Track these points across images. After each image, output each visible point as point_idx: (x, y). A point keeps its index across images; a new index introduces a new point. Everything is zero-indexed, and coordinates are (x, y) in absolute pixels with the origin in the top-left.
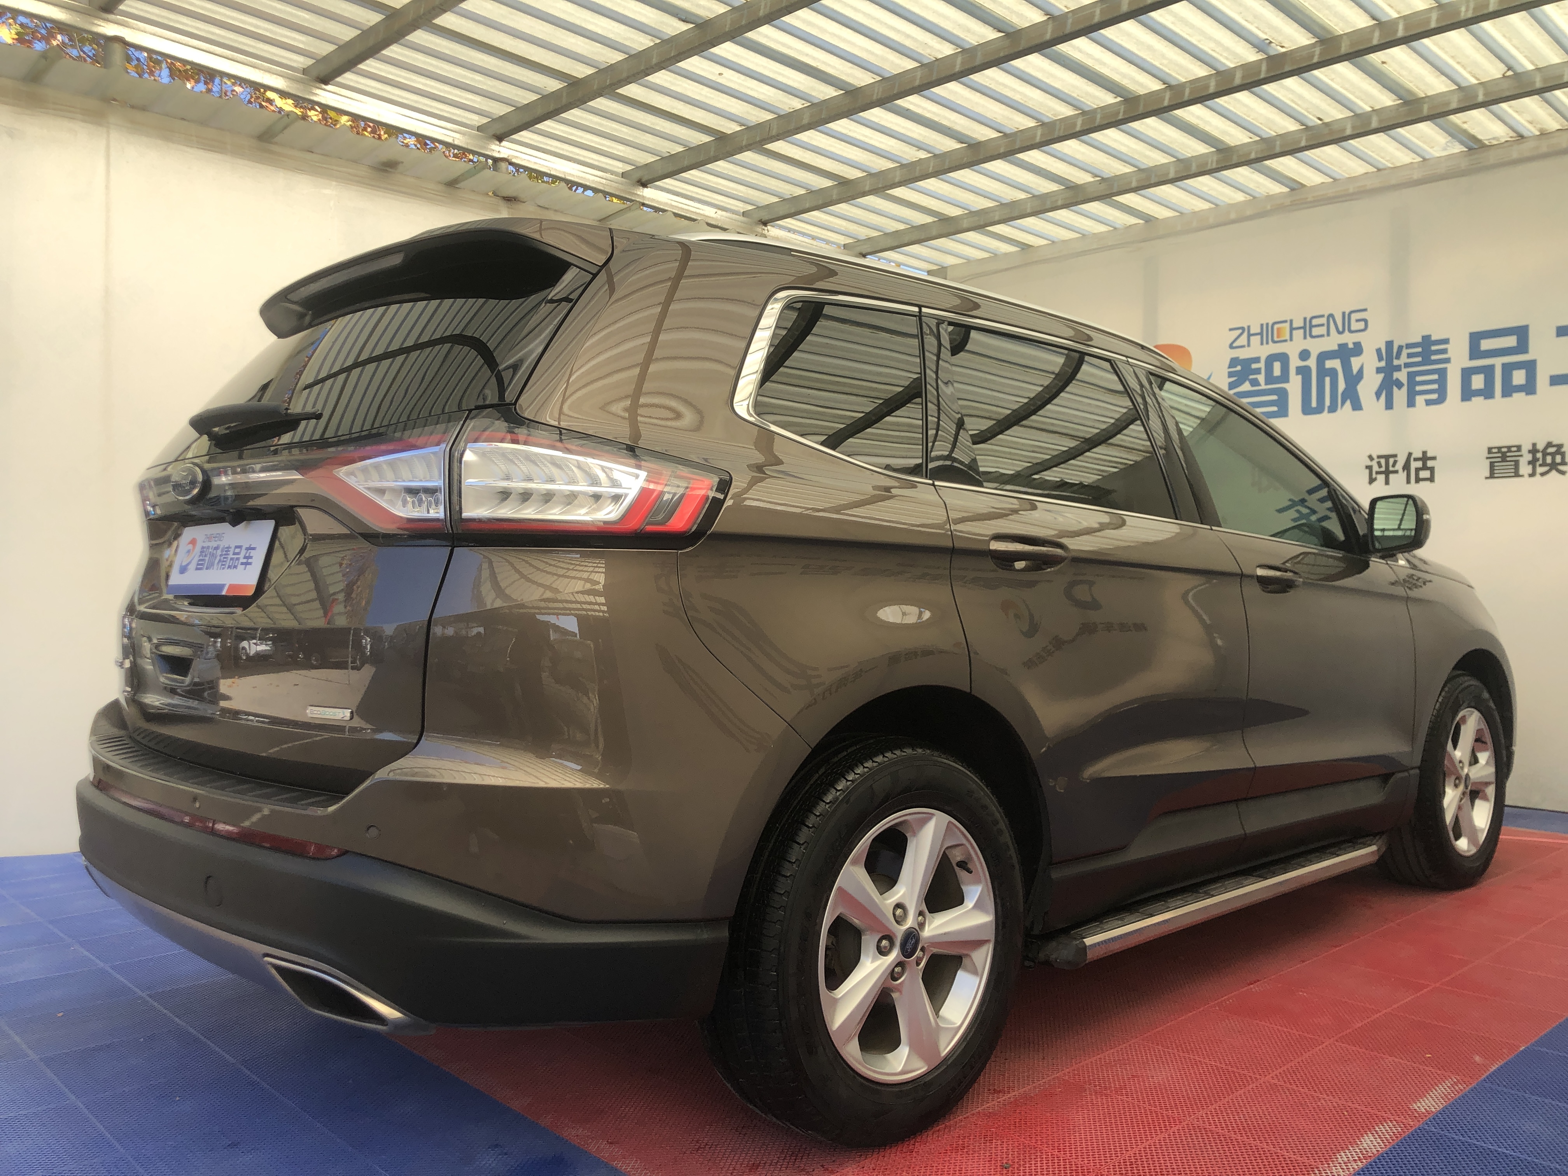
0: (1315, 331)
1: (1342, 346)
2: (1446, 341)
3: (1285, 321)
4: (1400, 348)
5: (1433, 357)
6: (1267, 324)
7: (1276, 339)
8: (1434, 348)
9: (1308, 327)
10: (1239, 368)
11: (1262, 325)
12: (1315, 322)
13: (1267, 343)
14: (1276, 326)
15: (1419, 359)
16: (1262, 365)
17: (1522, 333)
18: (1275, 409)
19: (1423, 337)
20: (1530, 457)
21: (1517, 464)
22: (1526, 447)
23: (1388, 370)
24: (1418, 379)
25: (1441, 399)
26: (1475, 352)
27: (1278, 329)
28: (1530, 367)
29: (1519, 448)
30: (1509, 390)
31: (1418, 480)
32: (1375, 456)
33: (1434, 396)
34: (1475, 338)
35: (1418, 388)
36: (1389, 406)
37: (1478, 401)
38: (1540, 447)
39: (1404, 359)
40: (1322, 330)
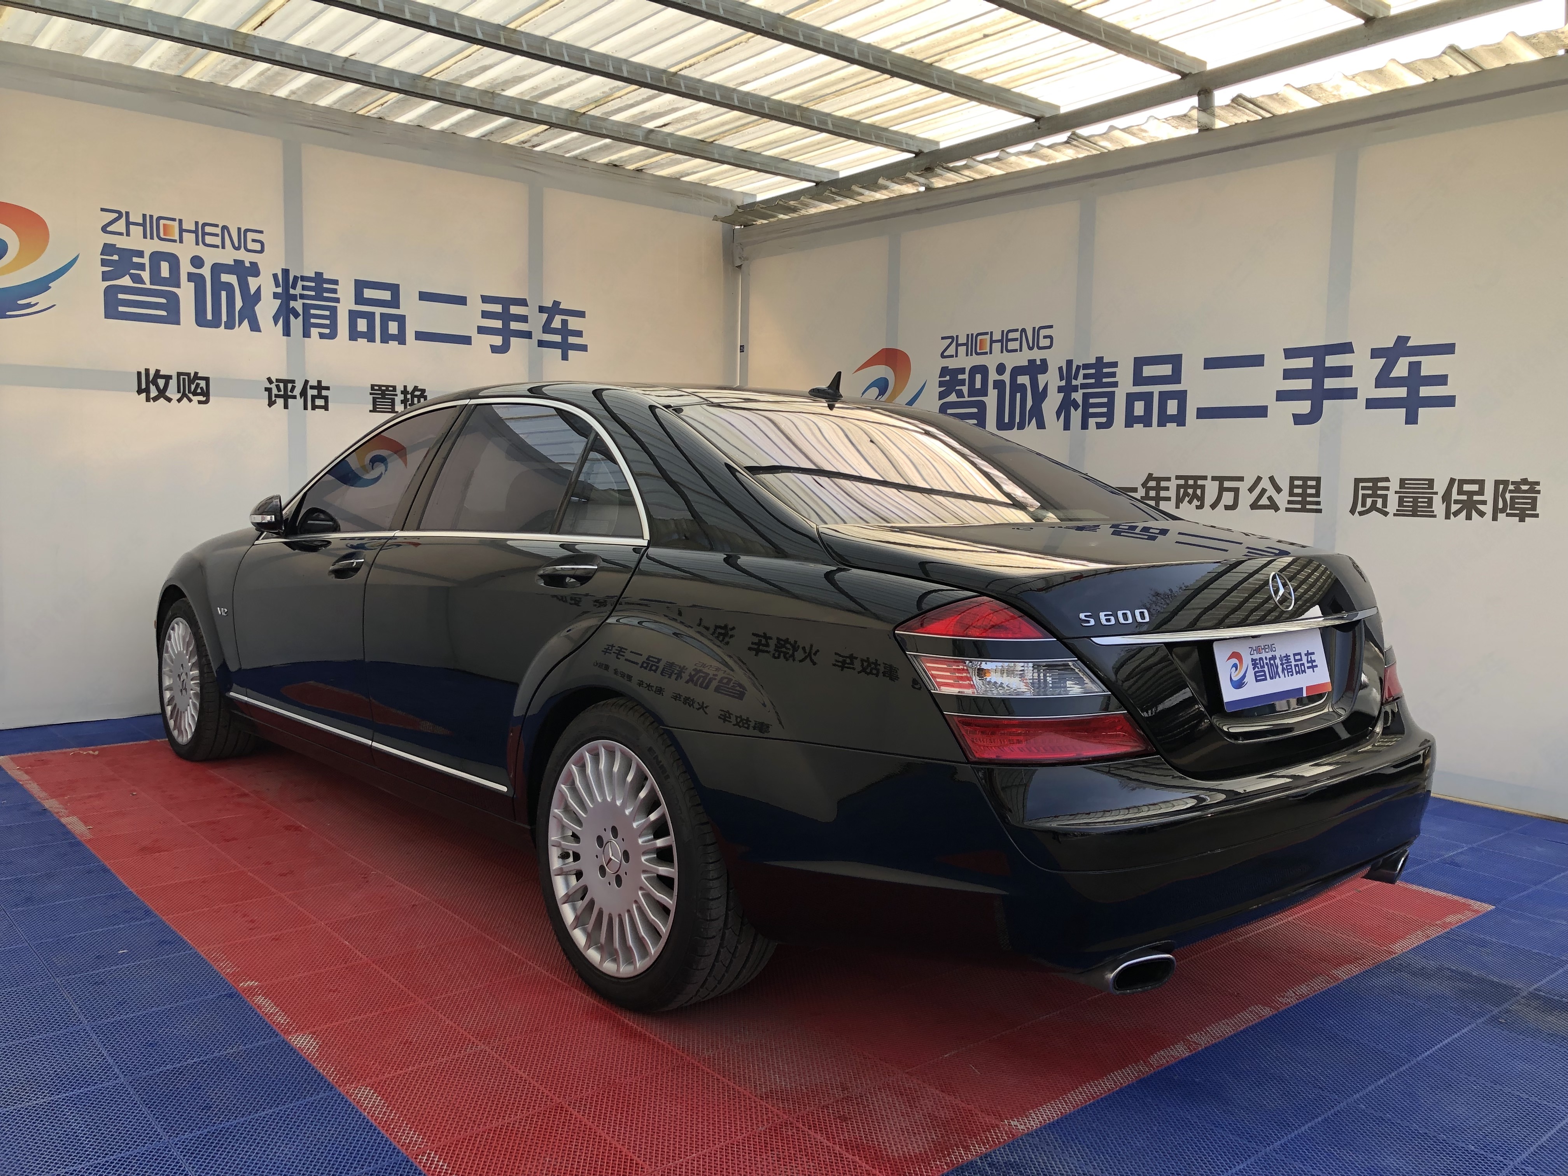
0: (209, 240)
1: (239, 263)
2: (336, 282)
3: (174, 220)
4: (296, 278)
5: (325, 295)
6: (151, 217)
7: (162, 235)
8: (325, 286)
9: (200, 232)
10: (116, 257)
11: (144, 216)
12: (208, 229)
13: (152, 238)
14: (162, 222)
15: (313, 293)
16: (146, 260)
17: (394, 289)
18: (164, 313)
19: (316, 273)
20: (400, 398)
21: (393, 400)
22: (400, 388)
23: (285, 298)
24: (313, 312)
25: (332, 335)
26: (359, 299)
27: (164, 225)
28: (401, 320)
29: (394, 388)
30: (386, 338)
31: (314, 407)
32: (274, 381)
33: (327, 331)
34: (360, 285)
35: (313, 320)
36: (287, 332)
37: (362, 341)
38: (410, 389)
39: (298, 291)
40: (217, 241)
